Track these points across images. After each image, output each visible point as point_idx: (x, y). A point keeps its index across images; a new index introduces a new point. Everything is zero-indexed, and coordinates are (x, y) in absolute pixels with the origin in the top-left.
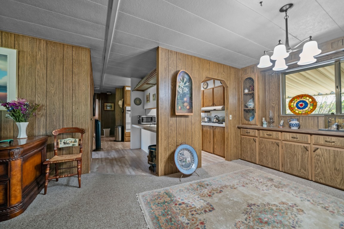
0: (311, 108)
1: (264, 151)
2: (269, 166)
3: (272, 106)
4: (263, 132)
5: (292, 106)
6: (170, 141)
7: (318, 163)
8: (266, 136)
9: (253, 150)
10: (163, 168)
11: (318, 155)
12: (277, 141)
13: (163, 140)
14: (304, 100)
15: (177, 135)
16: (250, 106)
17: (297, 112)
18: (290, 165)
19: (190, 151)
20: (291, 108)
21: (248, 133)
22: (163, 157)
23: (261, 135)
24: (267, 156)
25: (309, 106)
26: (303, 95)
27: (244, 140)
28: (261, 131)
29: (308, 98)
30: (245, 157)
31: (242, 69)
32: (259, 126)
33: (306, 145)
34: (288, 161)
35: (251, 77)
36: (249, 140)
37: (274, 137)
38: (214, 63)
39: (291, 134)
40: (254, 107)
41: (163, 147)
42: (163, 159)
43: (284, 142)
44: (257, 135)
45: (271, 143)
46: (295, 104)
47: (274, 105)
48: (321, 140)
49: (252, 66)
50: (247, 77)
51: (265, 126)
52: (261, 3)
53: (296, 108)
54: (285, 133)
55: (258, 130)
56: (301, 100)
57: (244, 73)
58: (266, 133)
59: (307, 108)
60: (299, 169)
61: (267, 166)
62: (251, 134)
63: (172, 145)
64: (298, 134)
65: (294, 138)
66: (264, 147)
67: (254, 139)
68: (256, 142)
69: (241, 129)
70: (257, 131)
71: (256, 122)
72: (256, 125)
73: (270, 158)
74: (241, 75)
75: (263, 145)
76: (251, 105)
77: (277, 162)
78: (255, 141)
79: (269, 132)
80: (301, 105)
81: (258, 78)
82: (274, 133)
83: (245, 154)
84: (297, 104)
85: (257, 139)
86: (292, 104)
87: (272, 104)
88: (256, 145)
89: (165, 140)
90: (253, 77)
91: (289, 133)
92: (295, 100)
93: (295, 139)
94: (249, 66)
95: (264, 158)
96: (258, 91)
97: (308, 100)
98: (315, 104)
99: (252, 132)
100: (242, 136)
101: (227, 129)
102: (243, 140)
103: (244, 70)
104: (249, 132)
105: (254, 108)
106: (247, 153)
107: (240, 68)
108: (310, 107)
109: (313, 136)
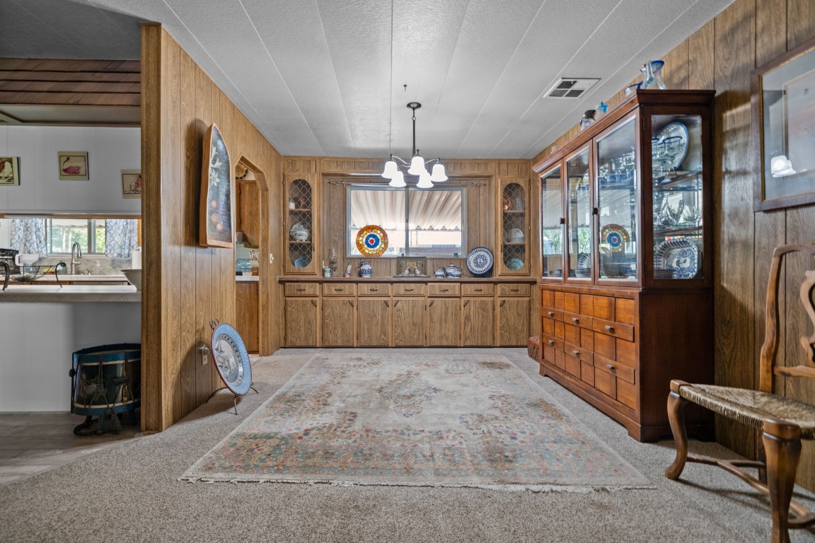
0: (383, 246)
1: (331, 320)
2: (339, 344)
3: (334, 239)
4: (329, 286)
5: (361, 242)
6: (184, 320)
7: (398, 321)
8: (334, 292)
9: (310, 323)
10: (170, 404)
11: (398, 310)
12: (351, 299)
13: (170, 319)
14: (375, 234)
15: (197, 301)
16: (301, 238)
17: (367, 251)
18: (368, 333)
19: (230, 341)
20: (360, 246)
21: (301, 290)
22: (170, 371)
23: (326, 292)
24: (335, 328)
25: (380, 243)
26: (373, 226)
27: (293, 306)
28: (325, 285)
29: (379, 232)
30: (294, 340)
31: (287, 157)
32: (319, 277)
33: (386, 299)
34: (366, 327)
35: (306, 180)
36: (304, 305)
37: (347, 292)
38: (253, 126)
39: (369, 284)
40: (311, 240)
41: (169, 340)
42: (169, 376)
43: (360, 299)
44: (318, 294)
45: (341, 303)
46: (364, 240)
47: (336, 239)
48: (401, 288)
49: (307, 159)
50: (297, 178)
51: (328, 275)
52: (405, 86)
53: (366, 246)
54: (362, 284)
55: (321, 282)
56: (372, 233)
57: (290, 167)
58: (333, 287)
59: (378, 247)
60: (378, 336)
61: (335, 345)
62: (307, 292)
63: (188, 332)
64: (378, 284)
65: (373, 290)
66: (331, 313)
67: (312, 301)
68: (316, 306)
69: (287, 284)
70: (318, 284)
71: (314, 269)
72: (313, 274)
73: (340, 330)
74: (284, 169)
75: (330, 309)
76: (302, 235)
77: (351, 333)
78: (314, 304)
79: (339, 286)
80: (372, 241)
81: (319, 184)
82: (347, 285)
83: (295, 335)
84: (367, 239)
85: (317, 299)
86: (361, 238)
87: (334, 237)
88: (316, 312)
89: (174, 318)
90: (309, 181)
91: (366, 284)
92: (365, 233)
93: (375, 293)
94: (300, 157)
95: (331, 332)
96: (319, 211)
97: (379, 234)
98: (386, 241)
99: (309, 289)
100: (287, 299)
101: (263, 284)
102: (290, 307)
103: (291, 160)
104: (302, 288)
105: (309, 242)
106: (300, 330)
107: (282, 155)
108: (381, 245)
109: (394, 284)
